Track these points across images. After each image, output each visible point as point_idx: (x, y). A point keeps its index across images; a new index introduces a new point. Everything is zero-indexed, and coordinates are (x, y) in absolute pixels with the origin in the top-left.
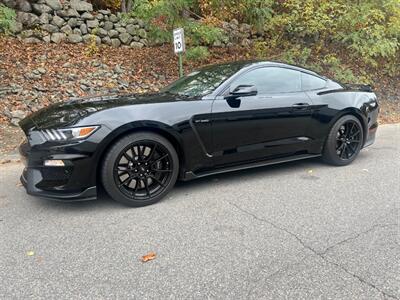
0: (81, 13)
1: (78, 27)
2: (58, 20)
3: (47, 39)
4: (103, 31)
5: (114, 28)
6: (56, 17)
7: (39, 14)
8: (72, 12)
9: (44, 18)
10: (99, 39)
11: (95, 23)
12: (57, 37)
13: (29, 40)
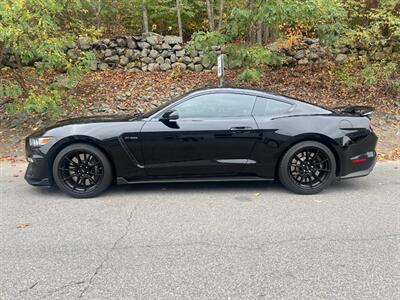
0: (172, 45)
1: (169, 57)
2: (154, 53)
3: (144, 68)
4: (188, 59)
5: (198, 55)
6: (153, 51)
7: (141, 50)
8: (165, 46)
9: (144, 53)
10: (184, 66)
11: (183, 52)
12: (152, 66)
13: (131, 70)
